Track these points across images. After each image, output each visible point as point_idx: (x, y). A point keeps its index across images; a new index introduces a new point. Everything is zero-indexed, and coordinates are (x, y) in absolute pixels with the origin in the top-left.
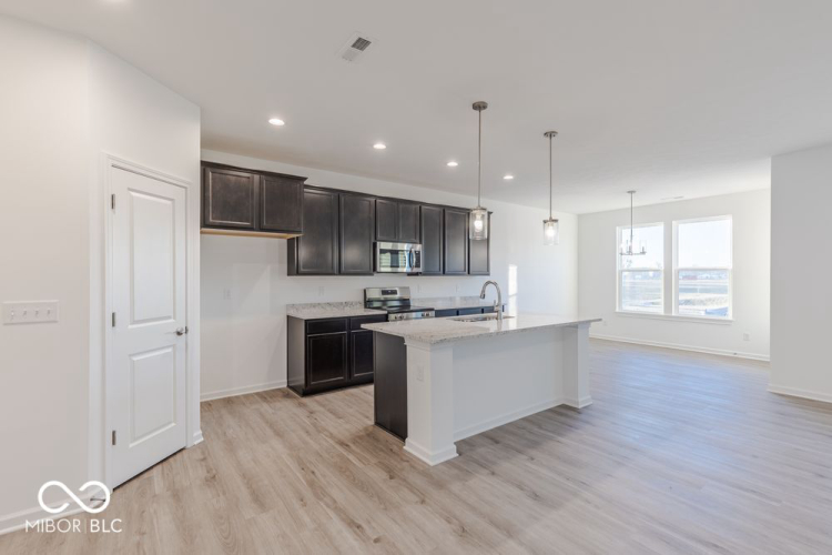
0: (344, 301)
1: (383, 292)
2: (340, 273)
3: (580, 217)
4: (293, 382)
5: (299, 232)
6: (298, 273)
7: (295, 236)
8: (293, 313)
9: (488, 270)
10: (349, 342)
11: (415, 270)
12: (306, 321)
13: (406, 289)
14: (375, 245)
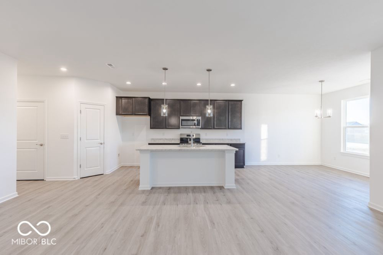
1: (188, 136)
9: (241, 127)
11: (197, 127)
13: (198, 134)
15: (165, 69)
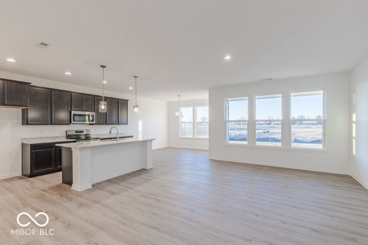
0: (55, 136)
1: (76, 132)
2: (51, 124)
3: (169, 103)
4: (25, 173)
5: (27, 106)
6: (27, 124)
7: (26, 108)
8: (25, 142)
9: (127, 122)
10: (55, 153)
11: (91, 123)
12: (31, 145)
13: (89, 130)
14: (71, 112)
15: (103, 67)
